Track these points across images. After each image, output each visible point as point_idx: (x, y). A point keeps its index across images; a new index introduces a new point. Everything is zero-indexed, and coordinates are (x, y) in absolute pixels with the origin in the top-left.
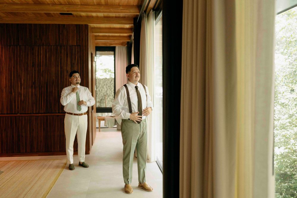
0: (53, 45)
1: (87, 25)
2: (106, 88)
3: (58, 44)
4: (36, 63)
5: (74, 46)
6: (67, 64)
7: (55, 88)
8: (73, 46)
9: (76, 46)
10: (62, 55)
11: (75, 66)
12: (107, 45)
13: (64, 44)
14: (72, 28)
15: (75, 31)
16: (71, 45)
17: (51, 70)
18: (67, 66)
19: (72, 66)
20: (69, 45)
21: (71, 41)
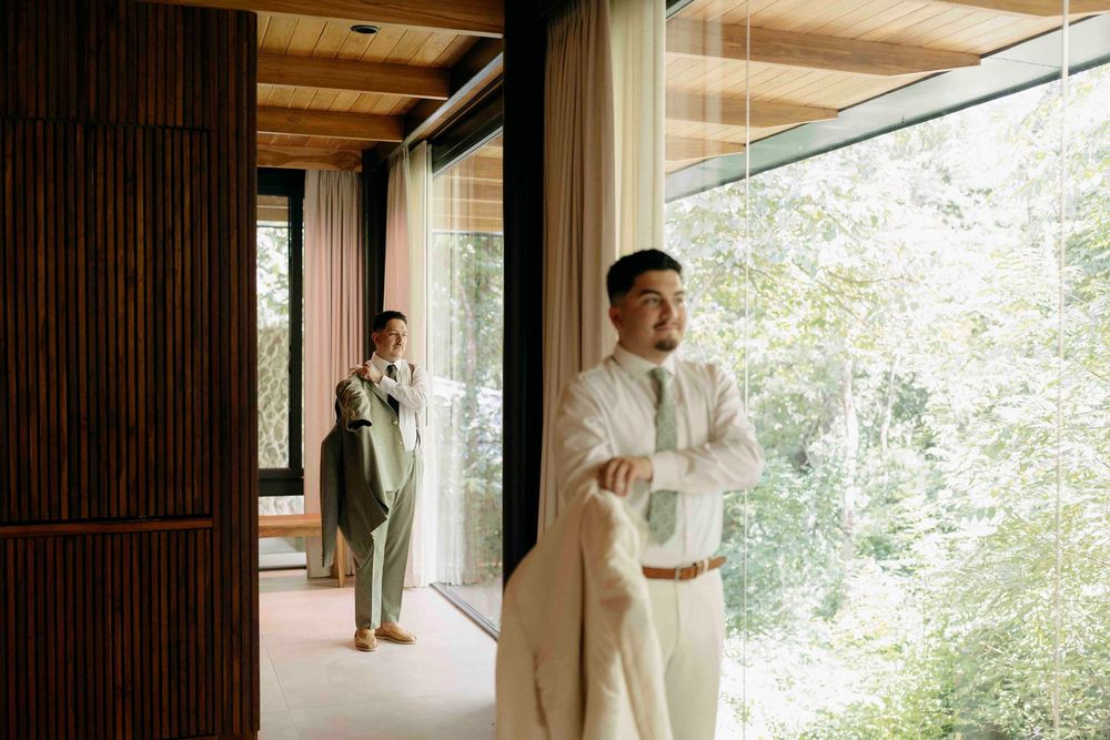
0: (42, 115)
1: (248, 13)
3: (73, 113)
5: (175, 127)
6: (131, 237)
7: (53, 376)
8: (165, 127)
9: (181, 129)
10: (100, 181)
11: (178, 246)
13: (113, 117)
14: (161, 27)
15: (179, 47)
16: (151, 121)
17: (31, 264)
18: (131, 245)
19: (160, 247)
20: (142, 121)
21: (151, 103)
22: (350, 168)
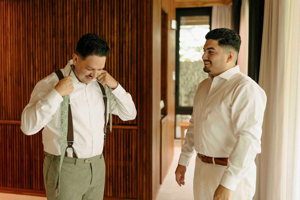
2: (198, 74)
4: (59, 30)
6: (113, 31)
10: (104, 14)
12: (198, 5)
22: (228, 4)
